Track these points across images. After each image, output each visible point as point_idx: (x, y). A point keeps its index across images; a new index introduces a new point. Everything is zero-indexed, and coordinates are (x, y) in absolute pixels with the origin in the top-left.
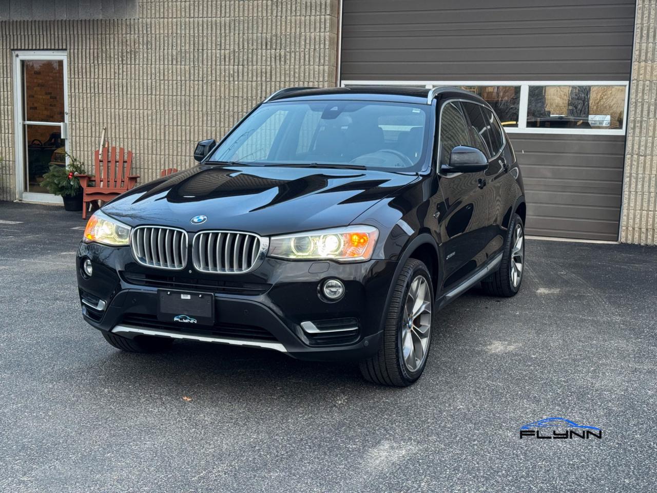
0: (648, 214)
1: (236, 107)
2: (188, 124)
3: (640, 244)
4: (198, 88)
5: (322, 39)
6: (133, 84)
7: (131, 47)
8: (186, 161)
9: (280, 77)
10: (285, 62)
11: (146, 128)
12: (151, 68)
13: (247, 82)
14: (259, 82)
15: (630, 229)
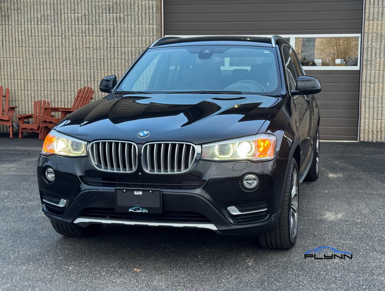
0: (377, 122)
1: (88, 55)
2: (51, 67)
3: (373, 142)
4: (58, 42)
5: (151, 6)
6: (7, 39)
7: (5, 12)
8: (51, 95)
9: (121, 33)
10: (124, 22)
11: (19, 71)
12: (21, 28)
13: (96, 36)
14: (105, 37)
15: (366, 132)
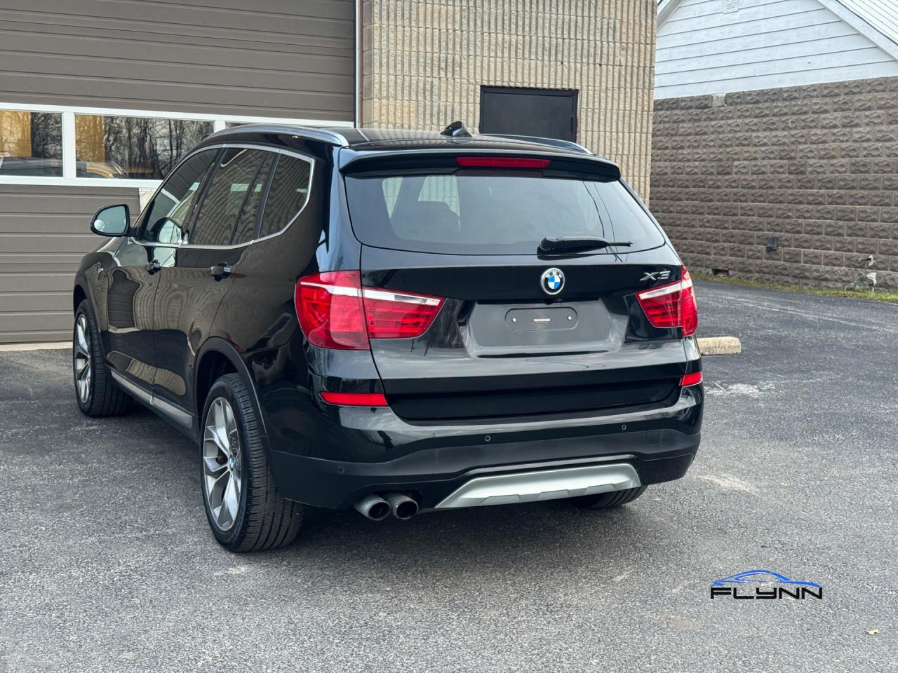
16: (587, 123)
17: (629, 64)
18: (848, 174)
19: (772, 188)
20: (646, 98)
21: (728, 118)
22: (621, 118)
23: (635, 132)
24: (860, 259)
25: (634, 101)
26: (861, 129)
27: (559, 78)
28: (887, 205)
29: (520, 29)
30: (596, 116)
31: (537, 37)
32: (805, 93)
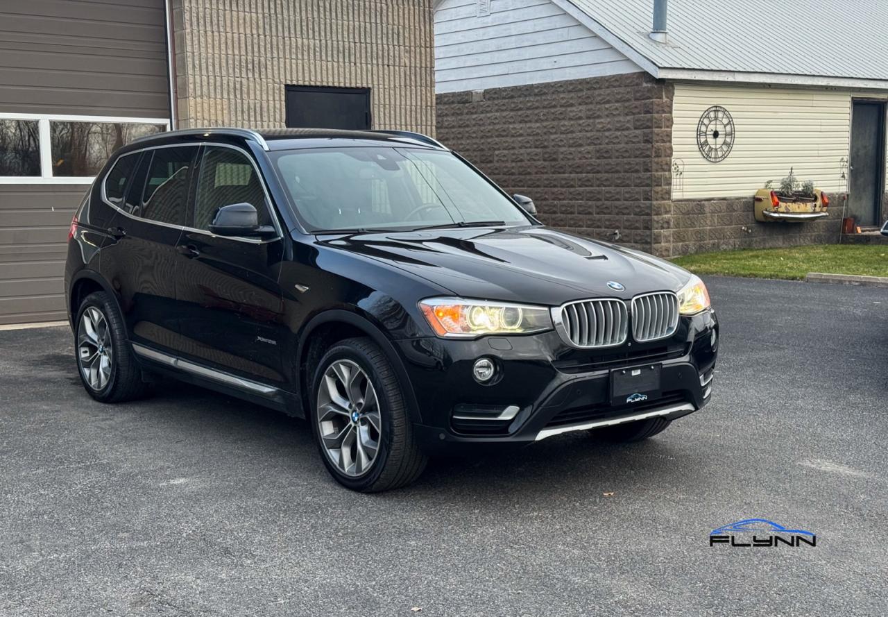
16: (379, 117)
17: (413, 65)
18: (594, 160)
19: (529, 173)
20: (429, 95)
21: (487, 112)
22: (408, 113)
23: (421, 125)
24: (608, 234)
25: (419, 97)
26: (602, 120)
27: (353, 77)
28: (628, 186)
29: (317, 34)
30: (387, 111)
31: (332, 41)
32: (554, 89)
